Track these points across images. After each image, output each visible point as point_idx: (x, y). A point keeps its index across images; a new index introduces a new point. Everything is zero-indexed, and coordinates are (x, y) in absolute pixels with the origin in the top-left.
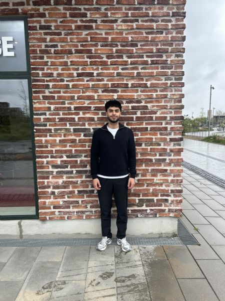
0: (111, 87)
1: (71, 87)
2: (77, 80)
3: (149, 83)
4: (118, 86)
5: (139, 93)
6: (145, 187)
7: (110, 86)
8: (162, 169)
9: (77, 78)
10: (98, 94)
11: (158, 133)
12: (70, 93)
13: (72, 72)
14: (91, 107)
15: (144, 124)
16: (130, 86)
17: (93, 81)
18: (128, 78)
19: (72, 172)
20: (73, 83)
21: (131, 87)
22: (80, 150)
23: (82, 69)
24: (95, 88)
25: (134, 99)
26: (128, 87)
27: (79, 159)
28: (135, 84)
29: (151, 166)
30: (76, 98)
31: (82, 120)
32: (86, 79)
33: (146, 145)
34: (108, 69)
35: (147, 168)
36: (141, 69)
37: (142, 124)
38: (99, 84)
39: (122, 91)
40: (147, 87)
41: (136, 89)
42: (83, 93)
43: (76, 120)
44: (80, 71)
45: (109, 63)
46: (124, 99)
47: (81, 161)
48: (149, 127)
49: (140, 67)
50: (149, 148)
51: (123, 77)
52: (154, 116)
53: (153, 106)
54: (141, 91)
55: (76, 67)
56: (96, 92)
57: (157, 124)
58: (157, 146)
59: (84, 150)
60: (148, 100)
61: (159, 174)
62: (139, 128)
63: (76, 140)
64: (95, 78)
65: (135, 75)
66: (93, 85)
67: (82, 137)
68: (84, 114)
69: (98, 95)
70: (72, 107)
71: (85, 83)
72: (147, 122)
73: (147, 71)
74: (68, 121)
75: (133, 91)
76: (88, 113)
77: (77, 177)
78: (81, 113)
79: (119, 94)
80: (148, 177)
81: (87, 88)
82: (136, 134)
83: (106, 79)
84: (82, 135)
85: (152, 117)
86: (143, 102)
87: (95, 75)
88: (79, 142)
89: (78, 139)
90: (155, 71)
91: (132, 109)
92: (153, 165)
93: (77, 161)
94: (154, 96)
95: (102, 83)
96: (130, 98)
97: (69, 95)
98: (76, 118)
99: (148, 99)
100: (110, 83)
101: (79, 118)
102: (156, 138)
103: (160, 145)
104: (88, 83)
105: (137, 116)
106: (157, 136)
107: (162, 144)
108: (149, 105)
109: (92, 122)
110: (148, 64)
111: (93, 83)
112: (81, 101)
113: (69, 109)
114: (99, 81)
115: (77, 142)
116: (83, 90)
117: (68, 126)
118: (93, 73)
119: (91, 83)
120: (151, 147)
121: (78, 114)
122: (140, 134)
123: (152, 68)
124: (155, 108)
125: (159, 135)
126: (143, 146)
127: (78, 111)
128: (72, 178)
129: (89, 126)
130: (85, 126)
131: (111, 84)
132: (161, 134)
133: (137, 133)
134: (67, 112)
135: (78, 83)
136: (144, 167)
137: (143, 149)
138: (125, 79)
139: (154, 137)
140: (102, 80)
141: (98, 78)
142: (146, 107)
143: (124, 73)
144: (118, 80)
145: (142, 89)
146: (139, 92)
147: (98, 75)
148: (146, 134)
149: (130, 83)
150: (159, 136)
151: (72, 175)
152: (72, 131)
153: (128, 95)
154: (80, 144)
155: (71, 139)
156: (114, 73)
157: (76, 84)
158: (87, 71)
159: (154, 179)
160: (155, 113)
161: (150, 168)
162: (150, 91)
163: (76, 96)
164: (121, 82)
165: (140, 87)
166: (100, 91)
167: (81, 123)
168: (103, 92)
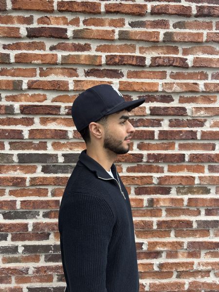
0: (107, 64)
1: (12, 60)
2: (29, 46)
3: (190, 59)
4: (122, 62)
5: (168, 80)
6: (174, 279)
7: (104, 61)
8: (211, 243)
9: (28, 41)
10: (75, 78)
11: (206, 166)
12: (13, 75)
13: (16, 25)
14: (59, 108)
15: (177, 146)
16: (148, 62)
17: (64, 48)
18: (145, 45)
19: (15, 249)
20: (19, 52)
21: (151, 66)
22: (34, 202)
23: (40, 21)
24: (69, 66)
25: (157, 91)
26: (144, 66)
27: (30, 222)
28: (160, 58)
29: (189, 236)
30: (25, 86)
31: (38, 136)
32: (48, 44)
33: (178, 192)
34: (101, 23)
35: (180, 239)
36: (175, 26)
37: (171, 146)
38: (78, 56)
39: (130, 75)
40: (187, 67)
41: (161, 70)
42: (41, 75)
43: (26, 135)
44: (35, 25)
45: (103, 9)
46: (134, 91)
47: (36, 226)
48: (187, 153)
49: (172, 21)
50: (186, 198)
51: (133, 43)
52: (199, 130)
53: (198, 109)
54: (173, 76)
55: (27, 15)
56: (72, 73)
57: (205, 147)
58: (202, 193)
59: (42, 202)
60: (186, 95)
61: (203, 253)
62: (166, 155)
63: (24, 180)
64: (70, 42)
65: (161, 38)
66: (64, 58)
67: (39, 173)
68: (43, 121)
69: (76, 82)
70: (17, 106)
71: (48, 52)
72: (182, 142)
73: (187, 31)
74: (7, 138)
75: (155, 75)
76: (54, 120)
77: (26, 260)
78: (37, 119)
79: (124, 79)
80: (181, 259)
81: (50, 65)
82: (158, 168)
83: (94, 45)
84: (40, 168)
85: (195, 133)
86: (176, 99)
87: (70, 34)
88: (32, 185)
89: (28, 176)
90: (205, 32)
91: (151, 114)
92: (194, 233)
93: (26, 225)
94: (201, 87)
95: (86, 53)
96: (148, 89)
97: (10, 78)
98: (26, 130)
99: (186, 92)
100: (104, 55)
101: (31, 132)
102: (200, 178)
103: (207, 191)
104: (54, 52)
105: (161, 129)
106: (203, 172)
107: (213, 190)
108: (189, 107)
109: (62, 142)
110: (189, 16)
111: (66, 53)
112: (37, 92)
113: (9, 110)
114: (78, 50)
115: (28, 184)
116: (41, 69)
117: (7, 150)
118: (66, 30)
119: (60, 54)
120: (190, 196)
121: (30, 122)
122: (166, 168)
123: (198, 26)
124: (202, 112)
125: (206, 170)
126: (173, 194)
127: (31, 117)
128: (16, 260)
129: (55, 149)
130: (45, 148)
131: (107, 57)
132: (211, 169)
133: (160, 165)
134: (4, 117)
135: (30, 52)
136: (172, 238)
137: (172, 200)
138: (138, 46)
139: (196, 175)
140: (87, 48)
141: (76, 42)
142: (182, 111)
143: (136, 33)
144: (122, 49)
145: (175, 71)
146: (168, 77)
147: (77, 35)
148: (180, 169)
149: (149, 57)
150: (207, 173)
151: (16, 256)
152: (15, 159)
153: (142, 83)
154: (34, 188)
155: (14, 178)
156: (113, 31)
157: (26, 55)
158: (50, 26)
159: (192, 264)
160: (201, 124)
161: (186, 240)
162: (191, 76)
163: (25, 81)
164: (129, 54)
165: (171, 65)
166: (81, 71)
167: (36, 142)
168: (87, 74)
